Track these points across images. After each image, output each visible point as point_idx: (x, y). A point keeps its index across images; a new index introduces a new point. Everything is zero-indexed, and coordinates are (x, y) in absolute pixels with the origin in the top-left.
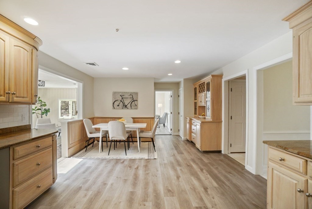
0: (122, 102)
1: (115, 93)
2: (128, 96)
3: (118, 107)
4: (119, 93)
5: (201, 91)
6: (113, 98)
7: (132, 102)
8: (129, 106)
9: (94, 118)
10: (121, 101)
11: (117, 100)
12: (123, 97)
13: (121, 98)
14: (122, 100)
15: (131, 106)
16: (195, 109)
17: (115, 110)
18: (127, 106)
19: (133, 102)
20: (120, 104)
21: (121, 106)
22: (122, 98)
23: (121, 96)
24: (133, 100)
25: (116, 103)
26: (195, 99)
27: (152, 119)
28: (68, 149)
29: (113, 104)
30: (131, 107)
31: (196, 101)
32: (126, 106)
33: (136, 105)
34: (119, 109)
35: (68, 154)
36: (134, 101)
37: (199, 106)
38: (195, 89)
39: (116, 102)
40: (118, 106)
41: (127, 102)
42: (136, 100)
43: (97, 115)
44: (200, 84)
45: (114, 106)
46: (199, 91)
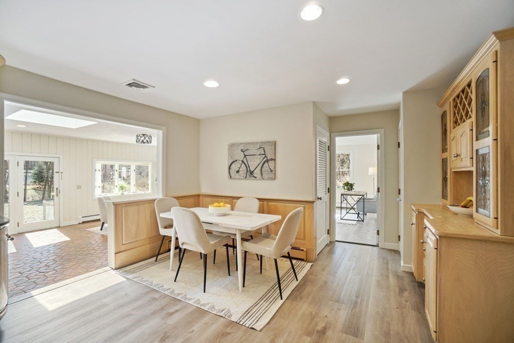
0: (245, 164)
1: (232, 146)
2: (256, 151)
3: (237, 176)
4: (238, 145)
5: (461, 118)
6: (229, 155)
7: (264, 163)
8: (257, 173)
9: (198, 196)
10: (243, 161)
11: (236, 161)
12: (246, 153)
13: (243, 156)
14: (245, 160)
15: (261, 172)
16: (445, 179)
17: (232, 181)
18: (254, 172)
19: (266, 164)
20: (241, 170)
21: (242, 172)
22: (245, 156)
23: (244, 152)
24: (265, 159)
25: (235, 167)
26: (444, 150)
27: (307, 205)
28: (116, 254)
29: (229, 168)
30: (262, 174)
31: (445, 155)
32: (252, 173)
33: (272, 171)
34: (239, 179)
35: (115, 263)
36: (267, 161)
37: (455, 172)
38: (444, 116)
39: (233, 164)
40: (238, 172)
41: (254, 163)
42: (272, 160)
43: (205, 190)
44: (458, 96)
45: (231, 174)
46: (456, 122)
